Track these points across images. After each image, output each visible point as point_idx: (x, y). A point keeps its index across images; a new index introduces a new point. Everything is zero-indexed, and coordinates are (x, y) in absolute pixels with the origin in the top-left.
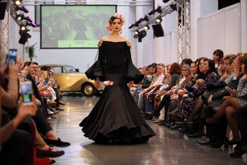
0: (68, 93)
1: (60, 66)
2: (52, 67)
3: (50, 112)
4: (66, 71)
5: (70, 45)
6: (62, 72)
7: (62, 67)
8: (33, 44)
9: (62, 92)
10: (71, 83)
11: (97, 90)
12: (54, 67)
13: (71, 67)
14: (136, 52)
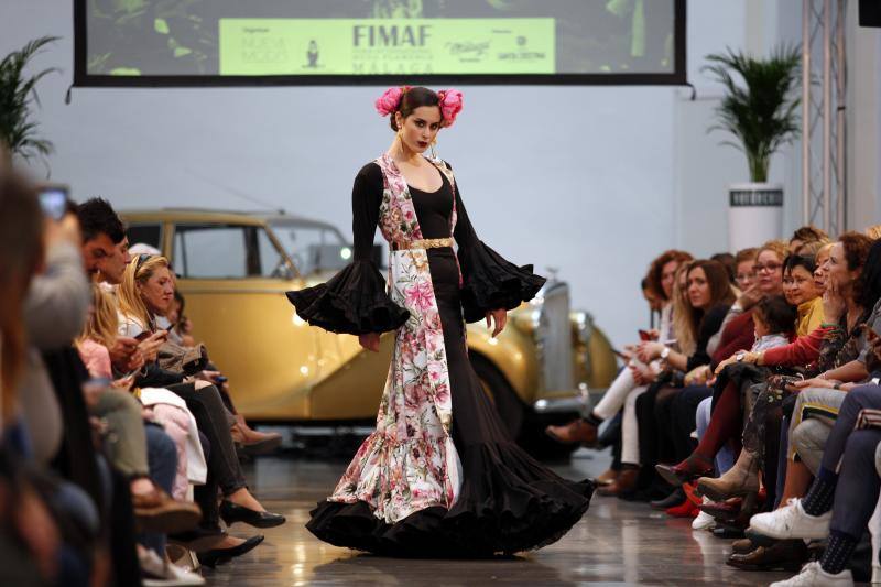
0: (297, 438)
1: (232, 226)
2: (168, 233)
3: (174, 577)
4: (284, 258)
5: (313, 58)
6: (254, 267)
7: (251, 233)
8: (20, 49)
9: (253, 423)
10: (319, 356)
11: (529, 409)
12: (183, 228)
13: (324, 227)
14: (841, 108)
